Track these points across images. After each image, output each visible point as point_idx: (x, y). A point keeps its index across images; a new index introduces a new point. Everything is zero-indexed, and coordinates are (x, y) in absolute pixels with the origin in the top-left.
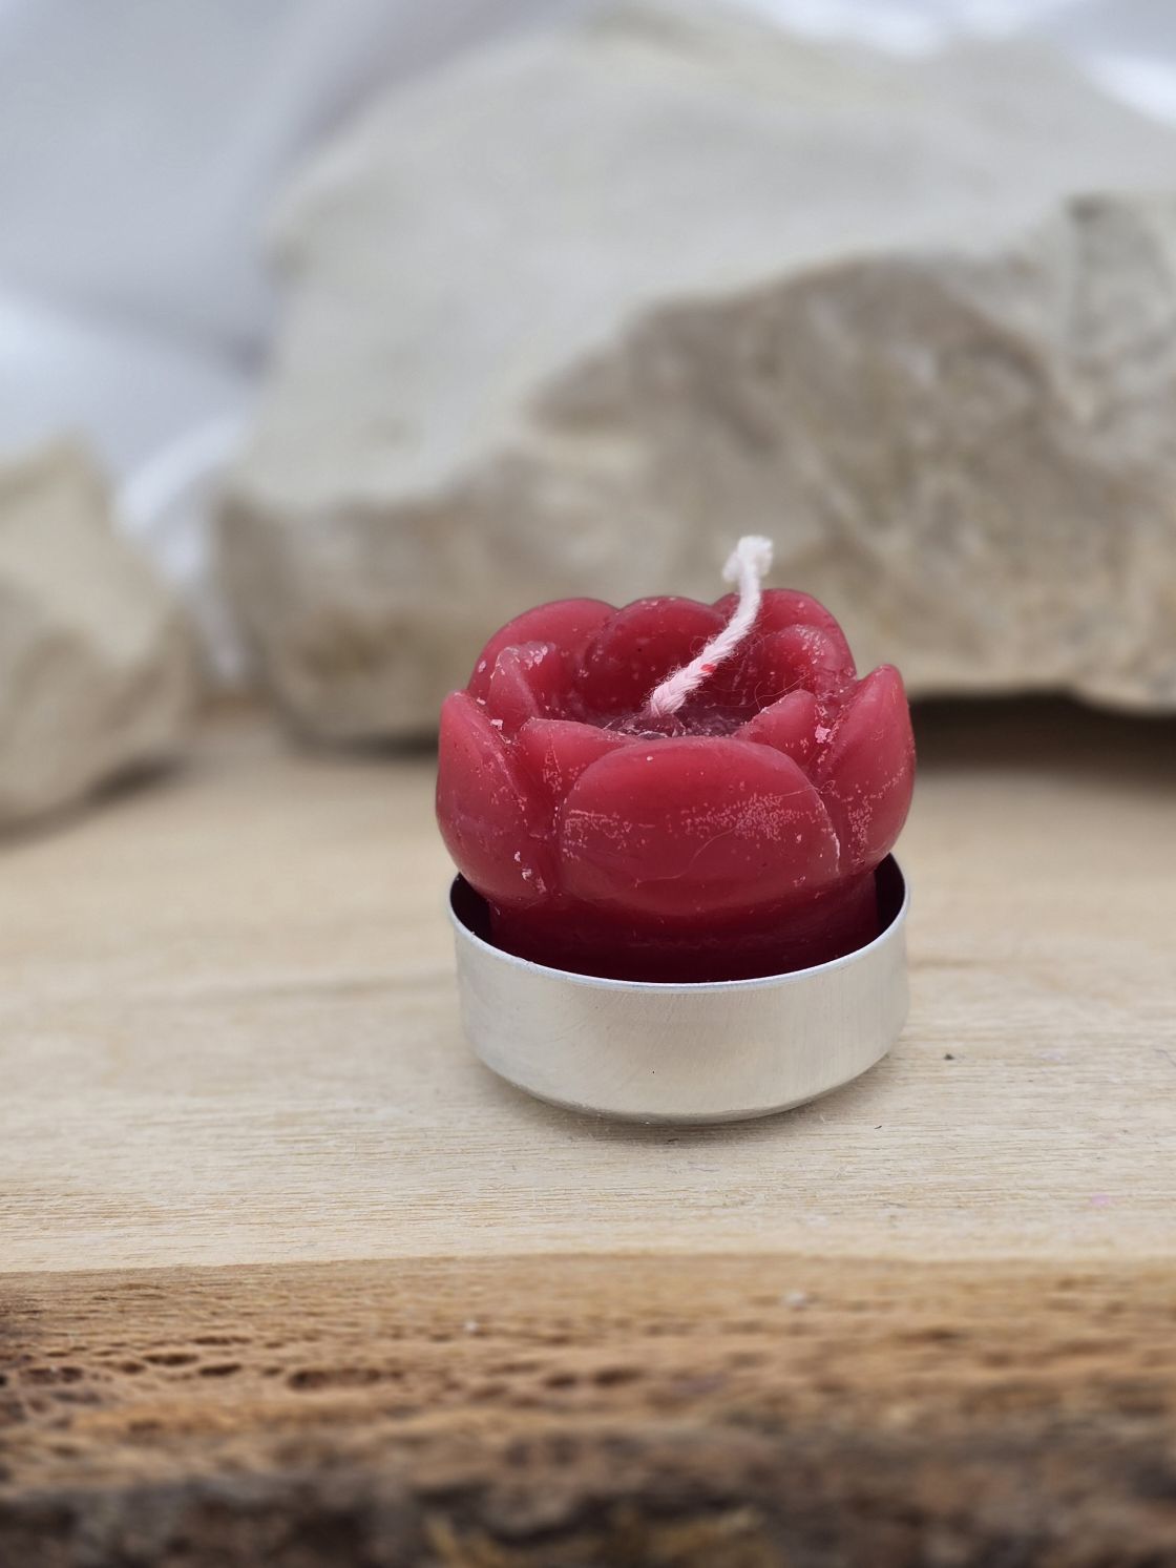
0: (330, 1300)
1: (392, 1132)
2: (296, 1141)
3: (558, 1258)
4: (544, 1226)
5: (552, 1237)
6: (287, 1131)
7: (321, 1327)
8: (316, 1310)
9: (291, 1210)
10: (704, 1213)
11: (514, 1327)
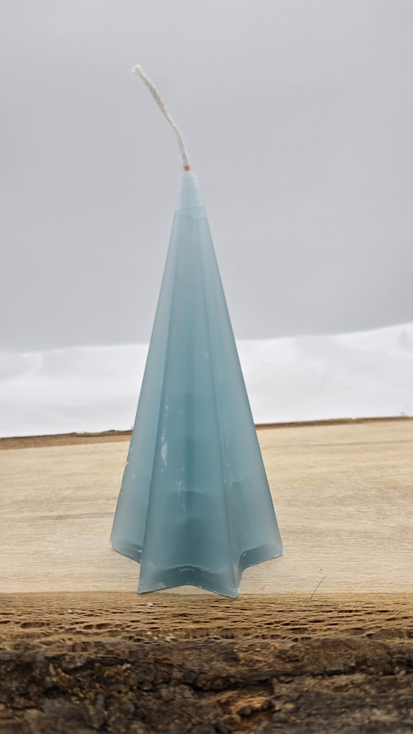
0: (36, 603)
1: (62, 557)
2: (37, 559)
3: (95, 592)
4: (93, 583)
5: (94, 587)
6: (35, 556)
7: (32, 611)
8: (32, 606)
9: (32, 578)
10: (133, 580)
11: (80, 611)
